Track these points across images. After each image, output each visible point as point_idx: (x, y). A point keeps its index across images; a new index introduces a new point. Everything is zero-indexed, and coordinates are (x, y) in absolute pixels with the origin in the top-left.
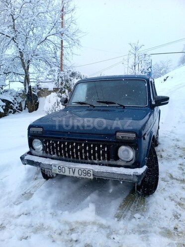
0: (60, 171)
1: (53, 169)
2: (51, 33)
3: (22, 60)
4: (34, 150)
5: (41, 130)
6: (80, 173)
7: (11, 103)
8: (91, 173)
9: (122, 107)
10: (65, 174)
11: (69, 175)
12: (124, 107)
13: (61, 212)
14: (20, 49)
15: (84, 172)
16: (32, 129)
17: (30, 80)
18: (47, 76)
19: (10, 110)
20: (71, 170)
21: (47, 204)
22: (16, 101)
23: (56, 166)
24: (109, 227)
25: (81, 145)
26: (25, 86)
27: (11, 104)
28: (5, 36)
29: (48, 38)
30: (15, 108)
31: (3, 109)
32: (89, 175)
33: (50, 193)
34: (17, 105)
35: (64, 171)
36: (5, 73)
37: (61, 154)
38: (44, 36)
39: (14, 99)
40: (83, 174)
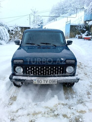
0: (38, 82)
1: (34, 82)
4: (17, 73)
5: (22, 61)
6: (50, 82)
8: (56, 81)
9: (55, 46)
10: (41, 83)
11: (44, 84)
12: (56, 46)
15: (53, 81)
16: (15, 61)
20: (45, 81)
21: (29, 100)
23: (36, 80)
24: (67, 104)
32: (55, 82)
35: (41, 82)
40: (52, 82)
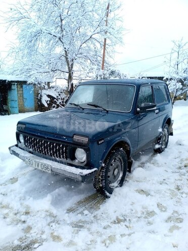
1: (25, 161)
2: (96, 32)
3: (67, 59)
4: (20, 142)
5: (24, 126)
7: (55, 98)
13: (29, 197)
14: (65, 48)
15: (45, 166)
16: (19, 125)
17: (74, 78)
18: (87, 75)
19: (54, 105)
20: (36, 163)
21: (23, 189)
22: (59, 97)
23: (27, 159)
25: (47, 143)
26: (68, 83)
27: (55, 100)
28: (52, 36)
29: (93, 36)
30: (58, 103)
31: (48, 104)
32: (48, 169)
33: (29, 181)
34: (60, 101)
35: (32, 164)
36: (52, 71)
37: (35, 149)
38: (90, 34)
39: (58, 95)
40: (44, 168)
